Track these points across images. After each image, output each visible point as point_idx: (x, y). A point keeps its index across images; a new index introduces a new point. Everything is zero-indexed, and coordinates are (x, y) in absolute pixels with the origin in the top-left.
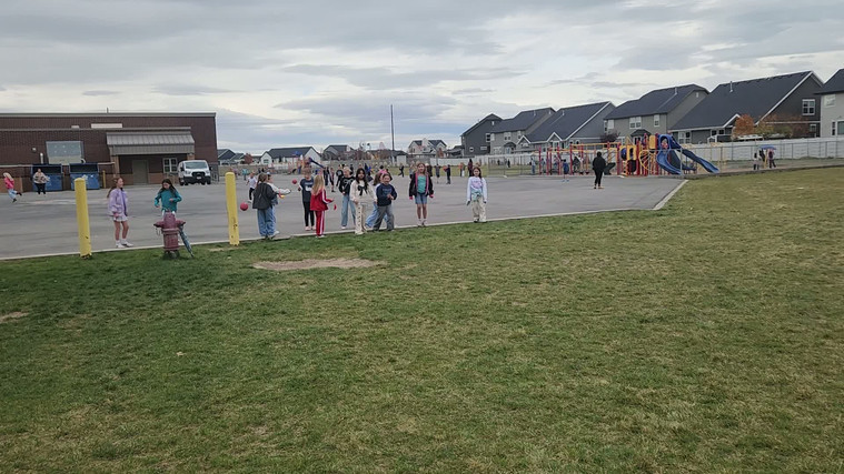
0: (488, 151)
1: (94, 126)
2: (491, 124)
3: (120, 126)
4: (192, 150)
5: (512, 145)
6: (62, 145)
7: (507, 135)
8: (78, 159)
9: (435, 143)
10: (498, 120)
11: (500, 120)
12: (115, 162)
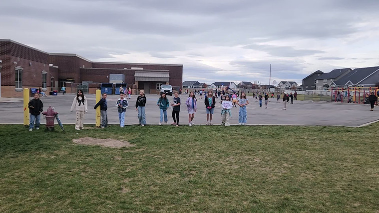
0: (315, 89)
1: (132, 68)
2: (318, 75)
3: (142, 69)
4: (168, 80)
5: (327, 86)
6: (116, 76)
7: (325, 81)
8: (121, 82)
9: (292, 83)
10: (321, 73)
11: (323, 73)
12: (137, 84)
